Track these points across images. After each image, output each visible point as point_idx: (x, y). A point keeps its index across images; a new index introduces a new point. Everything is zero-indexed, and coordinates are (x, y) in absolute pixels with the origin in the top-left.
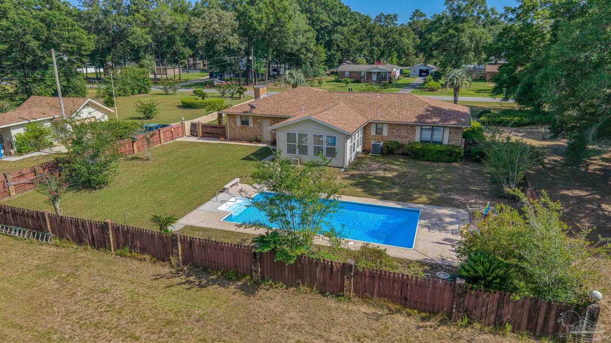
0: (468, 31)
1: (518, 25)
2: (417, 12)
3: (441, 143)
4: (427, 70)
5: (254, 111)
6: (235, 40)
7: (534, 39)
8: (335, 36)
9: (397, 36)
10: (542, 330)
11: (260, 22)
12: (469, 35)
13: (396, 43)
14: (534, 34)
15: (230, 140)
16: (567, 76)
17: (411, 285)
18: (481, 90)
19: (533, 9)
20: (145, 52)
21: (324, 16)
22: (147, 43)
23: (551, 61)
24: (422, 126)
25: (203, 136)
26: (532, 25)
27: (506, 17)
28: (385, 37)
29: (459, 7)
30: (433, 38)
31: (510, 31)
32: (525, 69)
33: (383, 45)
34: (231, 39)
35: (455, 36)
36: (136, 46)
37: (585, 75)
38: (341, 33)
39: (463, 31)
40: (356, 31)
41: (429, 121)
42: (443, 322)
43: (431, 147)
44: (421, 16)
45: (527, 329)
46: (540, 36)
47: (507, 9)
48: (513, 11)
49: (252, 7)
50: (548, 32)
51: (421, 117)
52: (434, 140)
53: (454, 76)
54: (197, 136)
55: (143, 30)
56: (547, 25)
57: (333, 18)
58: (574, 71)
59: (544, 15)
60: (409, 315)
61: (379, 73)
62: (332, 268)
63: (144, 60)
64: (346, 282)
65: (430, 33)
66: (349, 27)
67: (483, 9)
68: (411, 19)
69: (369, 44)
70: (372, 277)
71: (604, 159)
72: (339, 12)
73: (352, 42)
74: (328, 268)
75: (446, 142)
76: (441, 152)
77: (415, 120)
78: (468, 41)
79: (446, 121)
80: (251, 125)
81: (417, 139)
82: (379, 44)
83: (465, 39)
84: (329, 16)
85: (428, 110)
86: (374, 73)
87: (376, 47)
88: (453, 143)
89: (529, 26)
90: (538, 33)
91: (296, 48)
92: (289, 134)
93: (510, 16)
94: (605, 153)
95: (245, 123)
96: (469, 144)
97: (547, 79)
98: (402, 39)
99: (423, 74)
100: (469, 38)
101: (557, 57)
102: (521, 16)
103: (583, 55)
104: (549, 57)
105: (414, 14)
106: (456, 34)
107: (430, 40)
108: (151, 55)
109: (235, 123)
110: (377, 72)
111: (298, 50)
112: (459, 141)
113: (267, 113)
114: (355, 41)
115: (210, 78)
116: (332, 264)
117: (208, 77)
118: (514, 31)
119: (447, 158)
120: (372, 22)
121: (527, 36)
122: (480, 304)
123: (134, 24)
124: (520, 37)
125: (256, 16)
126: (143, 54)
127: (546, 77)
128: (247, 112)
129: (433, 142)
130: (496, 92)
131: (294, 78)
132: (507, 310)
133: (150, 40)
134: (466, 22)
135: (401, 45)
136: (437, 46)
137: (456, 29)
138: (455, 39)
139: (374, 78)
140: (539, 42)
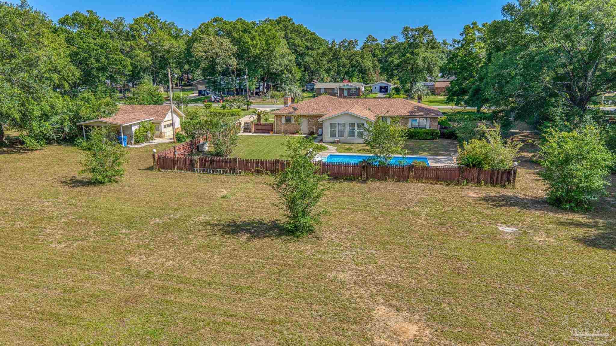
0: (422, 55)
1: (462, 53)
2: (370, 37)
3: (425, 128)
4: (385, 87)
5: (296, 112)
6: (233, 62)
7: (475, 62)
8: (307, 59)
9: (360, 60)
10: (496, 183)
11: (255, 47)
12: (422, 58)
13: (360, 64)
14: (474, 58)
15: (277, 133)
16: (498, 83)
17: (441, 171)
18: (434, 101)
19: (473, 41)
20: (144, 72)
21: (298, 41)
22: (148, 65)
23: (489, 75)
24: (412, 118)
25: (255, 132)
26: (472, 53)
27: (454, 46)
28: (349, 59)
29: (413, 36)
30: (395, 60)
31: (457, 56)
32: (470, 82)
33: (348, 66)
34: (230, 61)
35: (412, 59)
36: (139, 67)
37: (507, 82)
38: (311, 56)
39: (418, 55)
40: (324, 54)
41: (417, 114)
42: (456, 184)
43: (420, 130)
44: (373, 41)
45: (490, 183)
46: (478, 60)
47: (454, 41)
48: (459, 42)
49: (246, 34)
50: (484, 58)
51: (411, 112)
52: (420, 127)
53: (418, 89)
54: (250, 132)
55: (145, 54)
56: (484, 54)
57: (306, 43)
58: (502, 80)
59: (480, 46)
60: (441, 184)
61: (349, 89)
62: (403, 168)
63: (144, 80)
64: (411, 174)
65: (391, 57)
66: (317, 51)
67: (431, 38)
68: (365, 43)
69: (336, 66)
70: (423, 169)
71: (521, 136)
72: (311, 38)
73: (322, 64)
74: (402, 168)
75: (428, 128)
76: (426, 133)
77: (408, 114)
78: (422, 63)
79: (428, 114)
80: (293, 122)
81: (410, 127)
82: (345, 65)
83: (420, 61)
84: (302, 41)
85: (415, 108)
86: (346, 89)
87: (342, 68)
88: (432, 128)
89: (470, 53)
90: (477, 57)
91: (280, 68)
92: (331, 124)
93: (457, 46)
94: (523, 133)
95: (288, 120)
96: (442, 128)
97: (488, 85)
98: (364, 61)
99: (383, 90)
100: (422, 60)
101: (492, 73)
102: (465, 46)
103: (505, 71)
104: (488, 73)
105: (368, 40)
106: (412, 57)
107: (392, 62)
108: (149, 75)
109: (281, 122)
110: (348, 89)
111: (281, 71)
112: (436, 127)
113: (305, 113)
114: (324, 63)
115: (199, 95)
116: (403, 167)
117: (197, 95)
118: (460, 56)
119: (429, 137)
120: (337, 47)
121: (470, 60)
122: (471, 175)
123: (137, 48)
124: (465, 61)
125: (250, 42)
126: (142, 74)
127: (487, 83)
128: (291, 113)
129: (420, 128)
130: (449, 100)
131: (293, 93)
132: (482, 176)
133: (151, 62)
134: (419, 48)
135: (364, 67)
136: (397, 67)
137: (412, 53)
138: (411, 62)
139: (346, 93)
140: (477, 64)
